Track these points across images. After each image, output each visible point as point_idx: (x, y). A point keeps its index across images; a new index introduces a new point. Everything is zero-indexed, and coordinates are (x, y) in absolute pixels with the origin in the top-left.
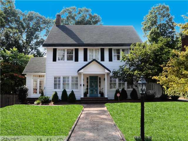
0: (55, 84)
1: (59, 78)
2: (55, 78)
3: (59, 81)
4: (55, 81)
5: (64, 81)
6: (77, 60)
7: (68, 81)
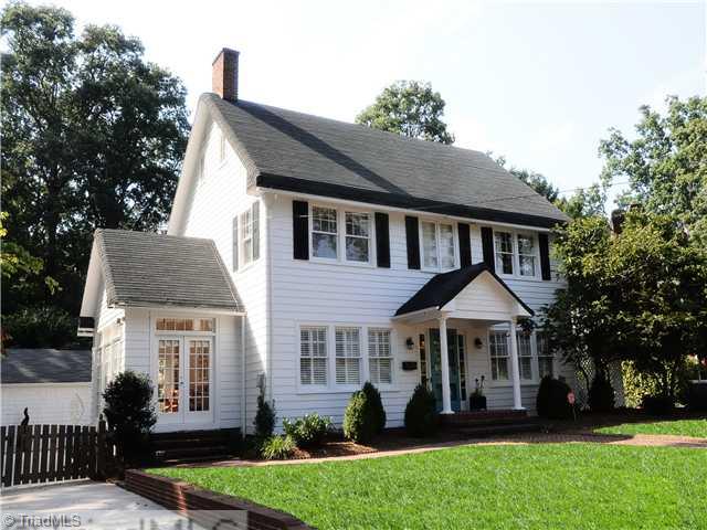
0: (305, 363)
1: (322, 334)
2: (305, 335)
3: (322, 348)
4: (305, 349)
5: (339, 348)
6: (384, 260)
7: (356, 348)
